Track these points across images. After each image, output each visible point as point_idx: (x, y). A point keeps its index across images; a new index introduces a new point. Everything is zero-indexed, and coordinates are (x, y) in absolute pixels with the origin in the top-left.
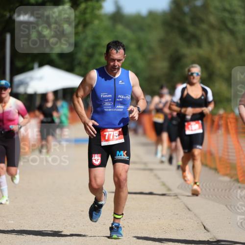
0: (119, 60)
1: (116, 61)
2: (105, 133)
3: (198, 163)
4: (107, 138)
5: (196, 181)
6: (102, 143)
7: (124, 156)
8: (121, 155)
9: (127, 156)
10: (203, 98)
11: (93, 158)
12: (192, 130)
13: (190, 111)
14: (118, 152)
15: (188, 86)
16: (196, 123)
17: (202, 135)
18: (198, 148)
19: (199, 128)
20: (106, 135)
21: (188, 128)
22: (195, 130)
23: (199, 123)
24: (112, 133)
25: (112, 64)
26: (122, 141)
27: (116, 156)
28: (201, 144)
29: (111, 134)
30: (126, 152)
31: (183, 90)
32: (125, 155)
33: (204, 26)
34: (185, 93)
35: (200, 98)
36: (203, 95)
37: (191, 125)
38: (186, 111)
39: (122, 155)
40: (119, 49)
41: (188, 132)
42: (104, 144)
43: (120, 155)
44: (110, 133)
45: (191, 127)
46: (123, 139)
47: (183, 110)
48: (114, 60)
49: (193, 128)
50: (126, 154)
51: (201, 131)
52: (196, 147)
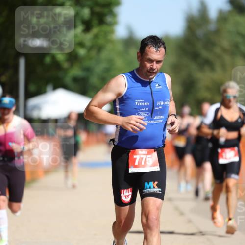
0: (158, 62)
1: (155, 62)
2: (135, 157)
3: (233, 196)
4: (136, 163)
5: (231, 216)
6: (130, 169)
7: (154, 187)
8: (150, 188)
9: (159, 187)
10: (239, 120)
11: (122, 195)
12: (226, 158)
13: (224, 135)
14: (146, 184)
15: (223, 108)
16: (232, 150)
17: (239, 162)
18: (234, 178)
19: (235, 156)
20: (136, 159)
21: (222, 157)
22: (230, 158)
23: (234, 150)
24: (144, 157)
25: (148, 65)
26: (157, 168)
27: (144, 189)
28: (238, 173)
29: (142, 158)
30: (156, 183)
31: (217, 110)
32: (156, 187)
33: (218, 50)
34: (219, 115)
35: (237, 121)
36: (240, 117)
37: (226, 153)
38: (218, 133)
39: (152, 187)
40: (159, 47)
41: (222, 161)
42: (132, 170)
43: (148, 187)
44: (142, 156)
45: (226, 155)
46: (159, 167)
47: (215, 132)
48: (151, 61)
49: (228, 157)
50: (157, 185)
51: (236, 159)
52: (230, 177)
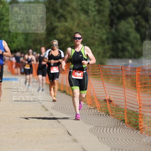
5: (55, 95)
10: (59, 56)
12: (54, 71)
13: (53, 61)
15: (52, 51)
17: (59, 73)
19: (57, 70)
21: (52, 70)
23: (57, 68)
28: (58, 78)
31: (50, 52)
34: (50, 53)
35: (57, 56)
36: (59, 55)
38: (51, 62)
41: (52, 72)
47: (49, 61)
49: (55, 70)
51: (58, 71)
52: (55, 79)
